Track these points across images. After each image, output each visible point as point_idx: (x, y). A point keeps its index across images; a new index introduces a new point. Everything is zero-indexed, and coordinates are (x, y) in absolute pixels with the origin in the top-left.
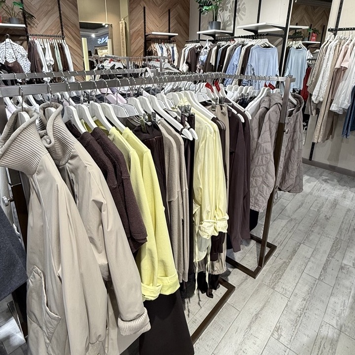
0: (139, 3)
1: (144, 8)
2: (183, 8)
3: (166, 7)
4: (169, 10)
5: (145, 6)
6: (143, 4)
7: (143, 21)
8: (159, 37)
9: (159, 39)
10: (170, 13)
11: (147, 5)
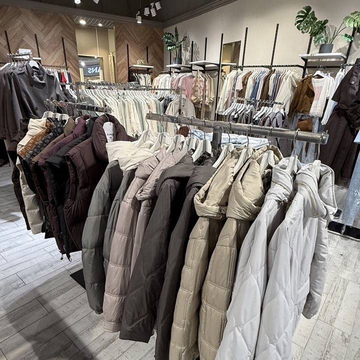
2: (158, 46)
3: (145, 44)
4: (147, 48)
5: (128, 44)
6: (126, 42)
7: (127, 55)
10: (149, 50)
11: (130, 43)
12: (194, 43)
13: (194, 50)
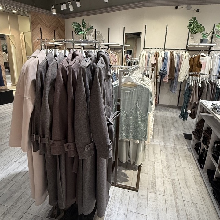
0: (37, 25)
1: (41, 28)
2: (62, 30)
3: (53, 28)
4: (54, 31)
5: (41, 27)
6: (40, 26)
7: (40, 36)
8: (50, 45)
9: (50, 46)
10: (55, 32)
11: (42, 27)
12: (97, 31)
13: (97, 35)
